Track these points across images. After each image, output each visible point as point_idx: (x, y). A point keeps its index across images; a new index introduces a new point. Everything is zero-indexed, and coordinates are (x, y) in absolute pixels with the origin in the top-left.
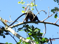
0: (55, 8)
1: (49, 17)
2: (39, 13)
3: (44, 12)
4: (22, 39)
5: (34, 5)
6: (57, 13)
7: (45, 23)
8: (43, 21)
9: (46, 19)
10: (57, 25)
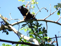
0: (58, 4)
1: (50, 15)
2: (40, 11)
3: (46, 9)
4: (23, 37)
5: (35, 3)
6: (60, 10)
7: (47, 21)
8: (45, 19)
9: (47, 17)
10: (59, 23)
